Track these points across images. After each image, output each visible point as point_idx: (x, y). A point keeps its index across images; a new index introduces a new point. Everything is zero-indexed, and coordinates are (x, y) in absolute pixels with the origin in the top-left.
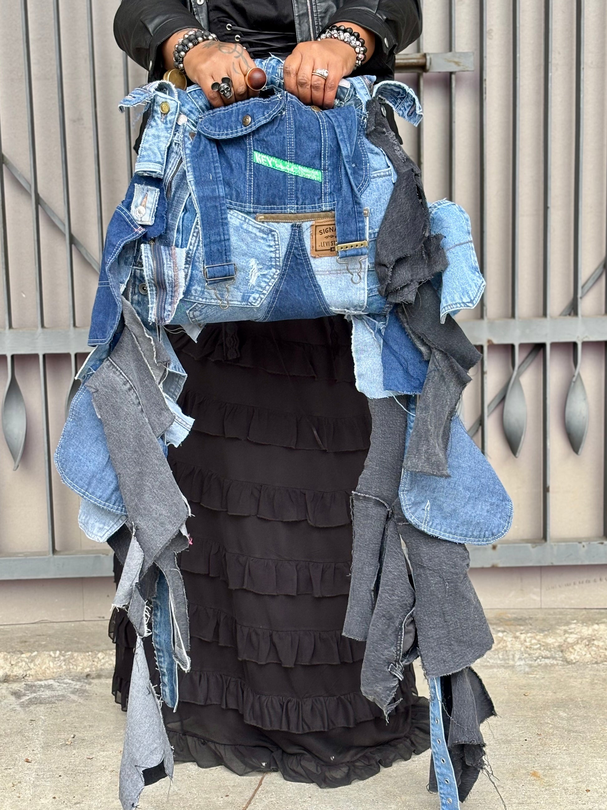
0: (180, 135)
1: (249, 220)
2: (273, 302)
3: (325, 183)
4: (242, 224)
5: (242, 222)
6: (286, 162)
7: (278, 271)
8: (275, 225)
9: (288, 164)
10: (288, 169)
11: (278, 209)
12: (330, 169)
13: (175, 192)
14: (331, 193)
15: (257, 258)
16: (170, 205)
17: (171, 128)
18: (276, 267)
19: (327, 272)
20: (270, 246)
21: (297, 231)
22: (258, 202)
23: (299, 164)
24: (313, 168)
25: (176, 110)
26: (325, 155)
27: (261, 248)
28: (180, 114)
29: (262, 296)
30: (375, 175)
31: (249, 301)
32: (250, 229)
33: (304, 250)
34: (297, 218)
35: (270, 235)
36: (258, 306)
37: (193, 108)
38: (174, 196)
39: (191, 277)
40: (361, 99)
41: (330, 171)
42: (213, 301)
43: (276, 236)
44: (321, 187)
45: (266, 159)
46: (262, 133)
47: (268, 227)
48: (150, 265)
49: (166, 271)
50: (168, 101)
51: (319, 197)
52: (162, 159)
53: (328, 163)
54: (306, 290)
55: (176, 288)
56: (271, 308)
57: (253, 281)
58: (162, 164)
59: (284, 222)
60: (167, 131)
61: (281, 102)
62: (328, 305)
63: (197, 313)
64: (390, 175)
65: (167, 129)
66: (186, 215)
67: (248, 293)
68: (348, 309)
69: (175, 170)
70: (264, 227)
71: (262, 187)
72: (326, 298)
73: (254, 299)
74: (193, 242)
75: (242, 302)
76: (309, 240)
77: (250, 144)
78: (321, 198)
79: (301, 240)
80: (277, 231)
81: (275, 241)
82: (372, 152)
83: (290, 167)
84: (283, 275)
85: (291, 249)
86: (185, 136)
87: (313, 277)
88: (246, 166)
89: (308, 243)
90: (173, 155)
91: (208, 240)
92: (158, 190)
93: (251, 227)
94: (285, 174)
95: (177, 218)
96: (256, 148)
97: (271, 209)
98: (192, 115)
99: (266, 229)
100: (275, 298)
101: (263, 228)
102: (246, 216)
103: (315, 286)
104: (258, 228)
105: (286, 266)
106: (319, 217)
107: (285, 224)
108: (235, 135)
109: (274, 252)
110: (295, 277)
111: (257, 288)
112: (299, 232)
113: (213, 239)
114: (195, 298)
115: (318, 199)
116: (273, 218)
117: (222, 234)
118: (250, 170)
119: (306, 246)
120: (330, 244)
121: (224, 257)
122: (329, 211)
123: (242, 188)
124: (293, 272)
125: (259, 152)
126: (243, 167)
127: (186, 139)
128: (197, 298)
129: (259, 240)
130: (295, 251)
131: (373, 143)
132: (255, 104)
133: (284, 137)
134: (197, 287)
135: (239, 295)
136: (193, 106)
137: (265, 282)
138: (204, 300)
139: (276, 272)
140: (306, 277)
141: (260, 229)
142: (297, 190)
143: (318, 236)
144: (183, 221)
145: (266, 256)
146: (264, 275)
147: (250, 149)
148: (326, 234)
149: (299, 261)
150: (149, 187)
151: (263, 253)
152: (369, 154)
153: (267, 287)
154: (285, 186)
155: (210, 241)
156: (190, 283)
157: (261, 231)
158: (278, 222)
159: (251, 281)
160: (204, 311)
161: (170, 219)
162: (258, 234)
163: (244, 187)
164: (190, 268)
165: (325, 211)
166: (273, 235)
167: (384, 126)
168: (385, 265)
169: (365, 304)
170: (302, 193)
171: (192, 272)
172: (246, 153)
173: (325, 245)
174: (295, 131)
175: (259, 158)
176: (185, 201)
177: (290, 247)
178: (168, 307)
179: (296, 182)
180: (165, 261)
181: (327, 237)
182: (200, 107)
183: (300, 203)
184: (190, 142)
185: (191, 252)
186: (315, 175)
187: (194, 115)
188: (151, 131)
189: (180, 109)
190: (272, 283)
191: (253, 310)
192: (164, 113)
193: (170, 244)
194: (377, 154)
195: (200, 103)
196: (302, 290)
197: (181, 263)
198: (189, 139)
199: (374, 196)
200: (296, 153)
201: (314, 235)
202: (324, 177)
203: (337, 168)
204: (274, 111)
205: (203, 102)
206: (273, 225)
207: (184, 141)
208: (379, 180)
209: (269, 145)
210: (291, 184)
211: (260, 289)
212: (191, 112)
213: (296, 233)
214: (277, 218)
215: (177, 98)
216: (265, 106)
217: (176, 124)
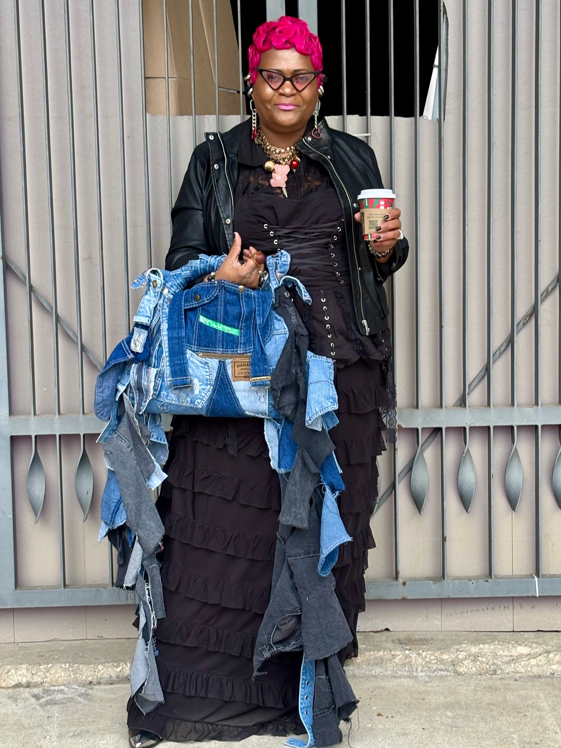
0: (161, 301)
1: (194, 355)
2: (210, 406)
3: (241, 337)
5: (190, 356)
6: (217, 323)
7: (212, 388)
8: (210, 359)
10: (218, 327)
11: (211, 350)
12: (245, 329)
13: (156, 334)
14: (244, 343)
15: (199, 378)
16: (152, 341)
17: (157, 296)
18: (210, 385)
19: (242, 390)
20: (206, 372)
22: (200, 346)
23: (225, 325)
24: (234, 328)
25: (161, 286)
26: (242, 320)
27: (201, 373)
28: (164, 288)
29: (203, 401)
30: (277, 333)
31: (195, 404)
32: (194, 361)
33: (227, 376)
34: (222, 357)
35: (206, 365)
36: (201, 407)
38: (155, 337)
39: (161, 386)
42: (174, 402)
43: (210, 367)
44: (238, 339)
46: (205, 306)
47: (205, 360)
48: (134, 377)
49: (143, 382)
50: (157, 280)
52: (151, 314)
53: (243, 325)
54: (230, 400)
55: (148, 393)
56: (209, 409)
57: (196, 392)
58: (150, 317)
60: (155, 298)
61: (217, 287)
62: (243, 410)
63: (165, 408)
64: (285, 334)
65: (155, 296)
66: (160, 349)
67: (194, 399)
68: (258, 414)
69: (157, 321)
70: (203, 360)
71: (202, 337)
72: (242, 406)
73: (198, 402)
74: (162, 365)
75: (191, 404)
76: (230, 370)
78: (238, 345)
79: (225, 370)
80: (211, 364)
81: (209, 369)
82: (276, 318)
83: (220, 326)
84: (215, 390)
86: (164, 301)
87: (233, 393)
88: (195, 323)
89: (230, 372)
90: (157, 312)
92: (147, 332)
94: (216, 330)
95: (155, 350)
97: (207, 350)
98: (172, 288)
99: (203, 362)
100: (210, 403)
102: (193, 353)
103: (235, 398)
104: (199, 361)
105: (217, 384)
106: (236, 357)
107: (216, 360)
108: (192, 307)
109: (209, 376)
110: (222, 392)
111: (199, 396)
112: (224, 365)
115: (236, 346)
116: (207, 355)
117: (182, 359)
118: (197, 326)
120: (244, 373)
122: (243, 354)
123: (191, 336)
124: (221, 389)
125: (203, 315)
126: (193, 324)
127: (165, 303)
128: (164, 399)
129: (200, 368)
130: (222, 376)
131: (278, 314)
132: (202, 288)
133: (217, 309)
134: (164, 393)
135: (189, 400)
136: (173, 283)
137: (204, 393)
138: (168, 401)
140: (230, 392)
142: (223, 340)
143: (236, 368)
144: (158, 352)
147: (199, 313)
148: (241, 368)
149: (225, 382)
150: (142, 330)
151: (203, 376)
152: (274, 320)
153: (206, 397)
154: (216, 337)
155: (174, 364)
156: (160, 389)
157: (201, 362)
160: (169, 407)
161: (151, 350)
162: (199, 364)
163: (193, 336)
164: (161, 381)
165: (240, 354)
166: (208, 366)
167: (286, 304)
168: (275, 390)
169: (267, 412)
170: (226, 342)
171: (162, 383)
172: (197, 316)
173: (241, 374)
174: (224, 305)
175: (202, 319)
177: (218, 373)
178: (143, 404)
179: (223, 335)
180: (143, 376)
181: (242, 369)
182: (178, 284)
183: (225, 347)
184: (167, 305)
185: (161, 371)
186: (235, 332)
187: (174, 288)
188: (147, 297)
189: (165, 284)
190: (209, 394)
191: (198, 409)
192: (155, 287)
193: (149, 366)
194: (279, 320)
195: (178, 282)
196: (228, 400)
197: (152, 378)
198: (167, 303)
199: (273, 346)
200: (224, 318)
201: (233, 367)
202: (241, 334)
203: (250, 328)
204: (213, 296)
205: (179, 281)
206: (209, 360)
207: (163, 304)
208: (277, 337)
209: (208, 312)
210: (219, 335)
211: (201, 397)
212: (172, 286)
213: (222, 366)
214: (211, 356)
215: (162, 278)
216: (208, 290)
217: (161, 293)
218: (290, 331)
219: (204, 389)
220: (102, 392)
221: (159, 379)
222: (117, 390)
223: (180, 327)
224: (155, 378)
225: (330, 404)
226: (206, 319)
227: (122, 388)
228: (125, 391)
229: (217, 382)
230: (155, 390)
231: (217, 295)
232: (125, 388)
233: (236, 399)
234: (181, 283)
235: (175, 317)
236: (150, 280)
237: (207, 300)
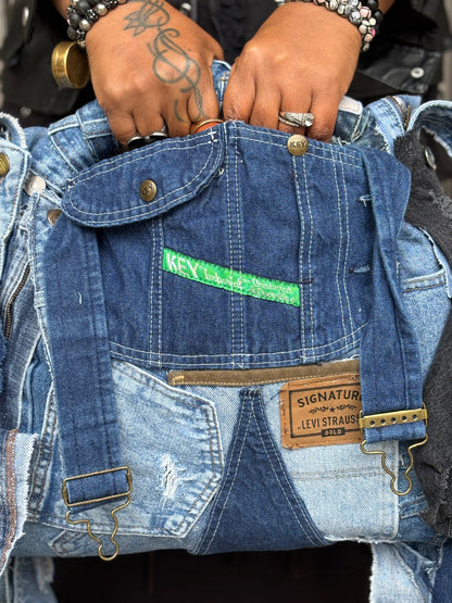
0: (27, 219)
1: (155, 381)
2: (212, 529)
3: (307, 308)
4: (142, 390)
5: (142, 386)
6: (226, 270)
7: (219, 476)
8: (208, 391)
9: (230, 273)
10: (230, 283)
11: (212, 361)
12: (316, 280)
13: (20, 324)
14: (319, 327)
15: (175, 453)
17: (13, 202)
18: (213, 468)
19: (317, 476)
20: (199, 431)
22: (172, 348)
23: (253, 274)
24: (282, 281)
25: (22, 169)
26: (306, 254)
27: (181, 435)
28: (32, 175)
29: (190, 519)
30: (413, 286)
31: (166, 527)
32: (158, 399)
33: (268, 437)
34: (249, 378)
35: (198, 410)
36: (184, 536)
37: (57, 163)
38: (18, 331)
39: (51, 484)
40: (382, 134)
41: (318, 285)
42: (95, 527)
43: (210, 414)
44: (299, 316)
45: (185, 264)
46: (178, 216)
47: (194, 395)
50: (8, 152)
51: (293, 336)
53: (312, 268)
54: (277, 508)
55: (11, 517)
56: (209, 538)
57: (169, 493)
59: (225, 386)
60: (6, 208)
61: (215, 149)
62: (320, 533)
64: (442, 284)
65: (5, 204)
66: (37, 370)
67: (161, 514)
68: (361, 537)
69: (19, 282)
70: (185, 395)
71: (180, 321)
72: (316, 522)
73: (175, 524)
74: (51, 420)
75: (152, 529)
76: (277, 417)
77: (158, 236)
78: (299, 337)
79: (261, 419)
80: (212, 404)
81: (208, 421)
83: (235, 279)
84: (229, 482)
85: (241, 435)
86: (36, 218)
87: (287, 485)
88: (148, 276)
89: (275, 423)
90: (18, 253)
91: (70, 425)
93: (159, 396)
94: (224, 294)
95: (21, 375)
96: (168, 243)
97: (199, 361)
98: (57, 177)
99: (188, 399)
100: (214, 523)
101: (183, 398)
102: (149, 375)
103: (293, 501)
104: (173, 398)
105: (233, 465)
106: (298, 374)
107: (228, 391)
108: (126, 220)
109: (209, 441)
110: (252, 485)
111: (179, 505)
112: (257, 405)
113: (80, 422)
114: (61, 521)
115: (294, 341)
116: (203, 379)
117: (100, 411)
118: (156, 285)
119: (272, 428)
120: (321, 423)
121: (106, 456)
122: (316, 363)
123: (141, 320)
124: (248, 477)
125: (173, 250)
126: (144, 280)
127: (39, 224)
128: (65, 522)
129: (177, 420)
130: (250, 439)
131: (408, 221)
132: (164, 156)
133: (221, 222)
135: (146, 518)
136: (58, 159)
137: (195, 494)
138: (79, 526)
139: (215, 476)
140: (275, 486)
141: (177, 399)
142: (250, 324)
143: (296, 409)
144: (31, 382)
145: (191, 449)
146: (191, 481)
147: (158, 243)
148: (312, 406)
149: (259, 457)
151: (187, 444)
152: (399, 242)
153: (199, 504)
154: (225, 316)
155: (75, 428)
156: (50, 494)
157: (179, 402)
158: (213, 387)
159: (165, 494)
160: (82, 542)
161: (10, 374)
162: (174, 408)
163: (145, 318)
164: (50, 468)
165: (307, 364)
166: (205, 412)
167: (430, 186)
169: (396, 531)
170: (260, 330)
171: (52, 475)
172: (151, 252)
173: (311, 425)
174: (245, 207)
175: (174, 262)
176: (35, 344)
177: (239, 431)
179: (248, 309)
181: (314, 411)
182: (72, 161)
183: (256, 349)
184: (47, 229)
185: (49, 439)
186: (288, 294)
187: (61, 176)
189: (32, 166)
190: (208, 495)
191: (175, 540)
193: (7, 421)
194: (416, 240)
195: (72, 154)
196: (269, 508)
197: (22, 467)
198: (45, 223)
200: (247, 251)
201: (287, 408)
202: (305, 297)
203: (332, 277)
204: (203, 176)
205: (77, 150)
206: (204, 393)
207: (34, 227)
208: (420, 296)
209: (191, 235)
210: (236, 310)
211: (185, 507)
212: (54, 170)
213: (251, 407)
214: (212, 378)
215: (24, 146)
216: (185, 161)
217: (25, 194)
219: (192, 483)
221: (44, 463)
226: (189, 262)
229: (235, 457)
230: (33, 497)
231: (216, 177)
233: (297, 504)
234: (82, 157)
237: (186, 191)
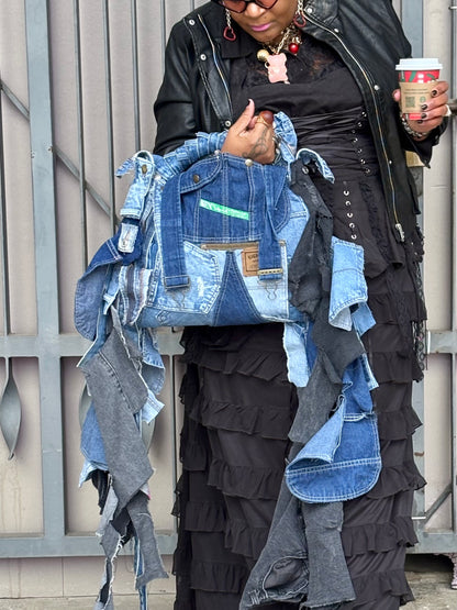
0: (153, 189)
1: (196, 248)
2: (218, 310)
3: (252, 221)
4: (191, 251)
5: (191, 249)
7: (220, 287)
9: (223, 207)
10: (223, 211)
11: (216, 240)
12: (255, 211)
13: (148, 228)
14: (256, 228)
15: (203, 276)
16: (144, 237)
17: (148, 183)
18: (217, 283)
19: (256, 288)
20: (212, 268)
21: (230, 257)
22: (202, 235)
23: (231, 208)
24: (242, 210)
25: (152, 171)
26: (252, 201)
27: (205, 269)
28: (156, 173)
29: (209, 305)
30: (294, 216)
31: (200, 309)
32: (197, 255)
33: (237, 271)
34: (229, 247)
35: (211, 259)
36: (207, 313)
37: (166, 169)
38: (147, 231)
39: (157, 291)
41: (256, 213)
42: (174, 308)
43: (216, 260)
44: (249, 224)
46: (206, 187)
47: (210, 253)
48: (123, 283)
49: (134, 286)
50: (147, 165)
51: (246, 231)
52: (141, 205)
53: (253, 207)
54: (242, 302)
55: (141, 299)
56: (217, 315)
57: (201, 294)
58: (140, 209)
61: (219, 163)
62: (259, 313)
63: (164, 318)
64: (305, 216)
65: (145, 184)
67: (198, 303)
68: (276, 316)
69: (149, 213)
70: (206, 253)
71: (205, 225)
72: (257, 307)
73: (203, 307)
75: (195, 309)
76: (241, 263)
77: (199, 194)
78: (248, 232)
79: (234, 263)
80: (217, 256)
81: (215, 263)
83: (225, 210)
84: (224, 289)
85: (227, 270)
86: (156, 189)
87: (246, 291)
88: (194, 209)
89: (240, 265)
90: (149, 202)
92: (137, 227)
93: (197, 253)
94: (221, 215)
95: (148, 247)
96: (202, 197)
97: (212, 240)
98: (166, 174)
99: (208, 255)
100: (218, 307)
102: (194, 245)
103: (248, 298)
104: (202, 254)
105: (225, 282)
106: (247, 246)
107: (222, 251)
108: (189, 190)
109: (215, 272)
110: (232, 291)
111: (205, 299)
112: (232, 257)
114: (161, 306)
115: (246, 233)
116: (213, 247)
118: (197, 212)
119: (239, 267)
122: (254, 241)
123: (191, 225)
124: (231, 288)
125: (204, 199)
127: (157, 191)
129: (204, 263)
130: (231, 271)
131: (295, 193)
132: (201, 166)
133: (221, 189)
134: (161, 298)
135: (192, 305)
137: (211, 294)
138: (167, 308)
139: (218, 287)
140: (241, 291)
141: (204, 254)
142: (230, 226)
143: (248, 260)
144: (151, 250)
145: (209, 275)
147: (199, 197)
149: (235, 279)
150: (131, 225)
151: (208, 273)
152: (291, 201)
153: (213, 299)
154: (221, 223)
155: (169, 259)
156: (157, 295)
157: (205, 256)
158: (217, 250)
160: (169, 316)
161: (144, 248)
162: (202, 258)
163: (193, 224)
164: (157, 284)
165: (251, 242)
166: (214, 260)
167: (305, 181)
169: (288, 312)
170: (234, 229)
171: (158, 287)
172: (196, 200)
173: (252, 267)
174: (229, 183)
175: (204, 204)
176: (153, 235)
177: (226, 268)
178: (135, 313)
179: (230, 221)
180: (135, 279)
181: (254, 261)
183: (232, 236)
184: (160, 193)
185: (157, 272)
186: (244, 215)
187: (168, 174)
188: (135, 186)
189: (156, 169)
190: (216, 295)
192: (144, 173)
193: (142, 267)
194: (298, 201)
195: (173, 166)
196: (240, 301)
197: (146, 280)
198: (160, 191)
199: (291, 231)
200: (230, 200)
201: (244, 259)
202: (251, 217)
203: (262, 211)
204: (214, 174)
205: (175, 164)
206: (214, 252)
207: (155, 193)
208: (296, 220)
209: (210, 194)
210: (225, 222)
211: (207, 300)
212: (165, 172)
214: (216, 247)
215: (153, 162)
216: (209, 168)
217: (153, 180)
218: (310, 213)
219: (209, 289)
220: (84, 301)
221: (155, 283)
222: (104, 302)
223: (176, 216)
224: (150, 281)
225: (357, 295)
226: (208, 203)
227: (110, 299)
228: (114, 303)
229: (225, 279)
230: (150, 296)
231: (220, 173)
232: (114, 298)
233: (250, 299)
234: (176, 167)
235: (169, 203)
236: (138, 166)
237: (208, 179)
